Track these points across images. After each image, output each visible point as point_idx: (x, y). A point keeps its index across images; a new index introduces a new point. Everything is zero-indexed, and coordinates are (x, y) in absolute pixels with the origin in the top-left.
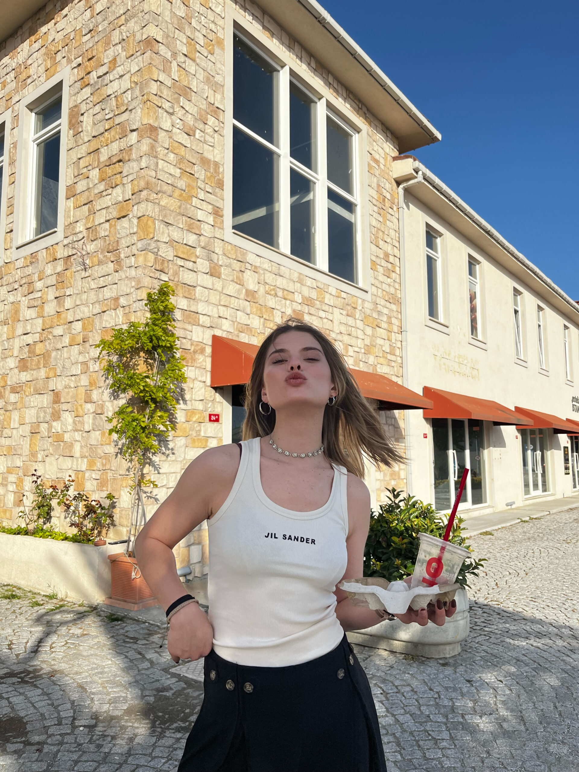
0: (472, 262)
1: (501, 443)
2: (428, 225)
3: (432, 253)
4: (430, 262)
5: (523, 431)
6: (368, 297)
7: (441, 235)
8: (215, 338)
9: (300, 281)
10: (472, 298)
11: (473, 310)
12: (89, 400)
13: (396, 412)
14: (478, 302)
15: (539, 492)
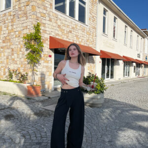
0: (115, 19)
1: (119, 64)
2: (104, 8)
3: (105, 16)
4: (104, 18)
5: (124, 62)
6: (88, 27)
7: (107, 11)
8: (50, 37)
9: (71, 23)
10: (114, 28)
11: (114, 31)
12: (21, 51)
13: (93, 56)
14: (116, 29)
15: (127, 76)
